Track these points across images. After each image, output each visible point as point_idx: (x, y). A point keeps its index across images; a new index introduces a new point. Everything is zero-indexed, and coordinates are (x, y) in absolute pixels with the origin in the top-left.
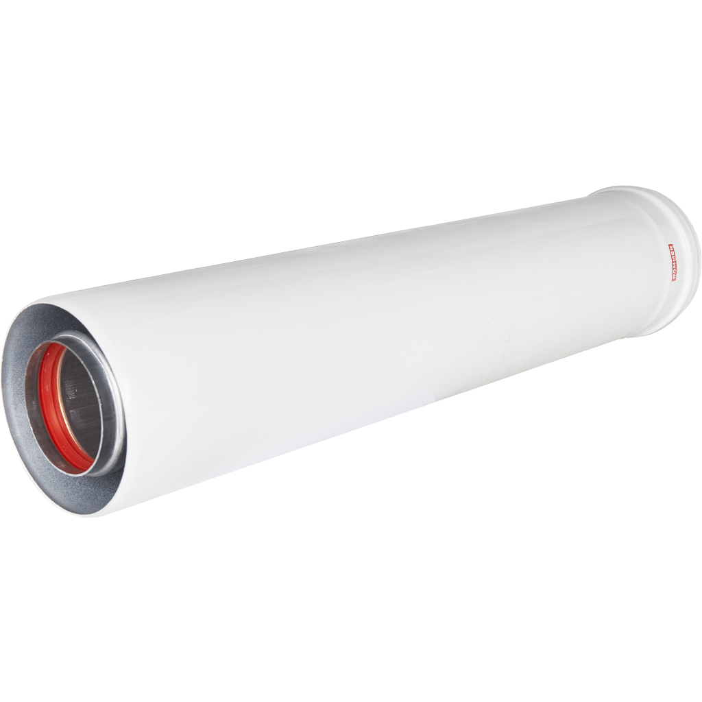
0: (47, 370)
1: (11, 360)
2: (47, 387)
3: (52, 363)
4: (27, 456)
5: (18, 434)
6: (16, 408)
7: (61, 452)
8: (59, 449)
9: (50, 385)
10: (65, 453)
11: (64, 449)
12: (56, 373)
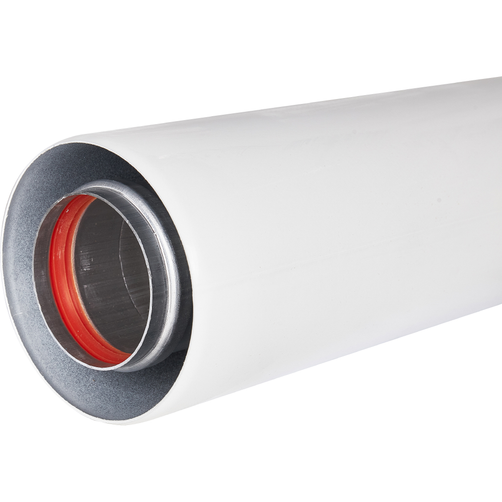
0: (62, 232)
1: (16, 216)
2: (60, 254)
3: (70, 223)
4: (29, 341)
5: (19, 313)
6: (16, 279)
7: (75, 338)
8: (74, 335)
9: (63, 251)
10: (81, 340)
11: (79, 334)
12: (72, 236)
